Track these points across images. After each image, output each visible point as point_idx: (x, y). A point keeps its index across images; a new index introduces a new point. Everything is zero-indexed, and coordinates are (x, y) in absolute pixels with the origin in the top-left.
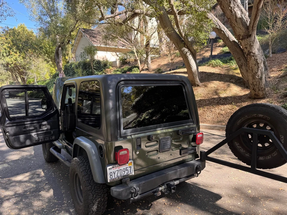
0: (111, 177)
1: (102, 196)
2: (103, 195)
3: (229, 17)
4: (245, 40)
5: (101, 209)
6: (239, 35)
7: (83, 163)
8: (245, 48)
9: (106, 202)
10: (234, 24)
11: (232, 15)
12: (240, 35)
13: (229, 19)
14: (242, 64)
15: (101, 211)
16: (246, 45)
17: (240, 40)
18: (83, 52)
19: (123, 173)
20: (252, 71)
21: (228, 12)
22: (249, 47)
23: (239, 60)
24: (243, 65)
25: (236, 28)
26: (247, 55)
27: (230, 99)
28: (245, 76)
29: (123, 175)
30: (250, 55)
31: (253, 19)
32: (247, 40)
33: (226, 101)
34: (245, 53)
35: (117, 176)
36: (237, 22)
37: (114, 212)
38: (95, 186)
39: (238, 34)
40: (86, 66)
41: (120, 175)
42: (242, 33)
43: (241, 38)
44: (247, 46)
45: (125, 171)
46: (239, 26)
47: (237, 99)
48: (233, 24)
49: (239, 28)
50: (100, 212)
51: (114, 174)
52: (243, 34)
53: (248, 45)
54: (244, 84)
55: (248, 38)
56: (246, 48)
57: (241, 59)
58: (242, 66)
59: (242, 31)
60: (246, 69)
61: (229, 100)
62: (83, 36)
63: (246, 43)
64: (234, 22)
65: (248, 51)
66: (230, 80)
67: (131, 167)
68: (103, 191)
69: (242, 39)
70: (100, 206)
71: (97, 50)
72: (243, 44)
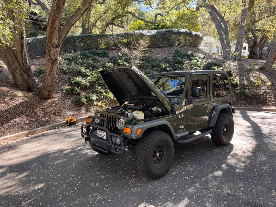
4: (56, 49)
8: (53, 55)
10: (55, 33)
12: (54, 43)
13: (55, 28)
17: (52, 47)
20: (53, 75)
22: (57, 55)
23: (13, 63)
25: (54, 37)
26: (53, 62)
30: (56, 62)
31: (65, 34)
44: (55, 54)
49: (56, 38)
53: (57, 53)
56: (54, 55)
58: (16, 69)
59: (57, 41)
63: (56, 52)
65: (55, 58)
69: (54, 48)
72: (53, 51)
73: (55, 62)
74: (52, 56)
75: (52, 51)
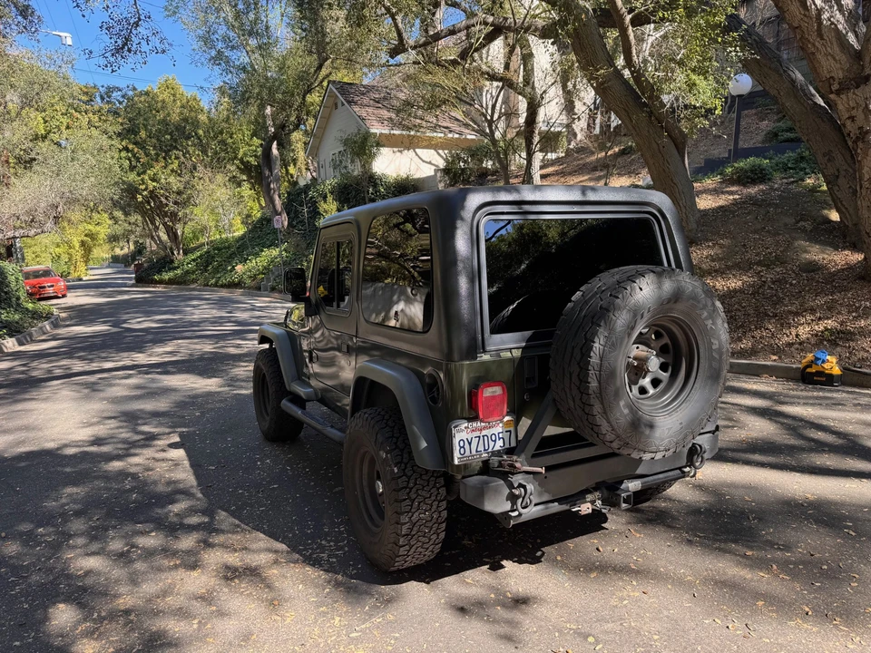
0: (462, 452)
1: (434, 507)
2: (436, 503)
3: (795, 25)
4: (850, 94)
5: (431, 543)
6: (828, 80)
7: (385, 421)
8: (849, 118)
9: (444, 525)
10: (814, 45)
11: (805, 15)
12: (832, 77)
13: (798, 31)
14: (838, 170)
15: (430, 549)
16: (853, 108)
17: (832, 93)
18: (340, 152)
19: (492, 444)
21: (794, 8)
22: (863, 116)
23: (829, 160)
24: (843, 173)
25: (819, 56)
26: (855, 142)
27: (794, 282)
28: (846, 209)
29: (490, 450)
30: (863, 142)
32: (854, 93)
33: (781, 289)
34: (849, 135)
35: (477, 451)
36: (822, 39)
37: (461, 559)
38: (416, 479)
39: (825, 74)
40: (348, 194)
41: (485, 450)
42: (840, 72)
43: (835, 87)
44: (854, 113)
45: (495, 441)
46: (829, 49)
47: (818, 282)
48: (809, 46)
49: (829, 58)
50: (427, 549)
51: (470, 444)
52: (841, 76)
53: (860, 110)
54: (845, 237)
55: (857, 87)
56: (852, 118)
57: (834, 155)
58: (838, 177)
59: (838, 65)
60: (850, 187)
61: (791, 284)
62: (340, 105)
63: (852, 104)
64: (813, 37)
65: (859, 128)
66: (798, 222)
67: (510, 431)
68: (436, 493)
69: (838, 93)
70: (430, 532)
71: (379, 145)
72: (843, 105)
73: (860, 145)
74: (848, 123)
75: (840, 107)
